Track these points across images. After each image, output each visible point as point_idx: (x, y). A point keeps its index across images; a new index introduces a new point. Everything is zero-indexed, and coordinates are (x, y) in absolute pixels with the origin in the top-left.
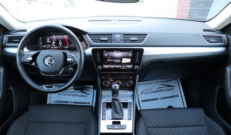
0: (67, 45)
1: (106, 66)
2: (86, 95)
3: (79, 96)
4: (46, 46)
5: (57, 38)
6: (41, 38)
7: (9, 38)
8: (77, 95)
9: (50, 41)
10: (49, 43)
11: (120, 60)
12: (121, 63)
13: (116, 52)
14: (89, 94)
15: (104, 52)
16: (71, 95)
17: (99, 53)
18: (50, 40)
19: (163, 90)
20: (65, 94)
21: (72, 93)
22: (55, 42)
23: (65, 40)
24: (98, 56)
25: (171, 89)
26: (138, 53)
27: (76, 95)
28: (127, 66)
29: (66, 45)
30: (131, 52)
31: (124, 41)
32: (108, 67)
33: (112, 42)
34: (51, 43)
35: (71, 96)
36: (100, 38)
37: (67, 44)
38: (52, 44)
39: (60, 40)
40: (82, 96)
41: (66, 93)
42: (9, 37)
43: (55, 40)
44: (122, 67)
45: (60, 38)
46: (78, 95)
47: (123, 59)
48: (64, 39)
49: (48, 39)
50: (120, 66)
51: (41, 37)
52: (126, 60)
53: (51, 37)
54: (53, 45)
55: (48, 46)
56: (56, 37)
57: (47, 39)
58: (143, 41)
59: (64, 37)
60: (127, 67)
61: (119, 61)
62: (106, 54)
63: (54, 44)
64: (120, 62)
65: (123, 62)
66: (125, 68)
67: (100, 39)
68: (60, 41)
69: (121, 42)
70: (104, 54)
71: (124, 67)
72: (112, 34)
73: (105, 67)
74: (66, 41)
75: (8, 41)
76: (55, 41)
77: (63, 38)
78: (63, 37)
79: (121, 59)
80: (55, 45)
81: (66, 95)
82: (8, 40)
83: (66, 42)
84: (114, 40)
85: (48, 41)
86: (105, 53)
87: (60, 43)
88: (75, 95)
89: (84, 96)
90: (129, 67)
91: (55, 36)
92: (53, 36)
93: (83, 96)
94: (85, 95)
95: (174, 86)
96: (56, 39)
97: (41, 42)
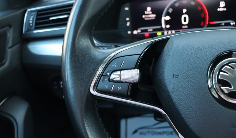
0: (205, 23)
4: (142, 31)
5: (177, 5)
6: (127, 9)
7: (38, 15)
9: (153, 16)
10: (152, 20)
16: (164, 133)
18: (153, 13)
20: (153, 133)
21: (166, 130)
22: (168, 18)
23: (199, 8)
29: (202, 23)
34: (157, 21)
37: (204, 19)
38: (161, 24)
39: (185, 11)
41: (155, 130)
42: (39, 11)
43: (171, 10)
49: (149, 9)
51: (128, 4)
53: (159, 3)
54: (163, 26)
55: (146, 31)
56: (173, 1)
57: (146, 10)
63: (167, 22)
68: (186, 13)
74: (203, 11)
75: (36, 24)
76: (168, 14)
77: (193, 3)
80: (168, 26)
82: (37, 19)
83: (202, 15)
85: (149, 14)
87: (185, 18)
96: (172, 6)
97: (128, 19)
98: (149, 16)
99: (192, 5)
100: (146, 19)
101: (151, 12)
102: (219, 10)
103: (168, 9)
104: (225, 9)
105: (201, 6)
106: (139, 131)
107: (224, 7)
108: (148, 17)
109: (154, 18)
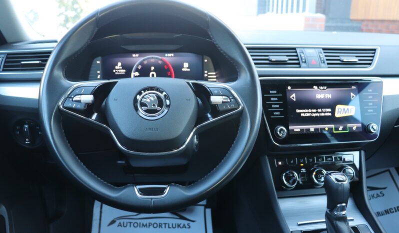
1: (297, 128)
2: (188, 222)
3: (171, 226)
5: (145, 62)
6: (98, 62)
7: (7, 58)
8: (165, 224)
9: (123, 71)
10: (121, 75)
11: (329, 110)
12: (332, 119)
13: (319, 88)
14: (193, 221)
15: (289, 88)
17: (275, 92)
20: (136, 225)
21: (152, 221)
22: (137, 74)
23: (166, 67)
24: (272, 99)
25: (378, 196)
26: (371, 91)
27: (163, 226)
28: (349, 125)
30: (354, 87)
31: (328, 64)
32: (302, 130)
33: (300, 67)
35: (151, 227)
36: (267, 56)
39: (153, 68)
40: (179, 226)
42: (8, 54)
43: (140, 67)
44: (337, 129)
45: (153, 60)
46: (167, 226)
47: (338, 107)
48: (165, 63)
49: (120, 64)
50: (332, 126)
51: (100, 58)
52: (344, 109)
53: (128, 60)
56: (142, 59)
57: (117, 65)
58: (370, 64)
59: (164, 58)
60: (349, 128)
61: (327, 112)
62: (294, 95)
64: (330, 114)
65: (337, 115)
66: (343, 129)
67: (267, 60)
68: (153, 71)
69: (323, 65)
70: (288, 94)
71: (341, 128)
72: (295, 49)
73: (293, 130)
74: (169, 69)
76: (137, 70)
77: (160, 62)
78: (161, 58)
79: (332, 105)
81: (139, 225)
83: (169, 74)
84: (305, 62)
85: (119, 68)
86: (291, 92)
87: (153, 75)
88: (160, 226)
89: (184, 226)
90: (354, 128)
91: (139, 56)
92: (134, 55)
93: (181, 226)
94: (186, 222)
95: (385, 188)
96: (141, 64)
97: (99, 72)
98: (120, 71)
99: (159, 64)
100: (116, 73)
101: (121, 68)
102: (183, 70)
103: (138, 66)
104: (189, 70)
105: (168, 65)
106: (118, 222)
107: (187, 68)
108: (118, 72)
109: (124, 73)
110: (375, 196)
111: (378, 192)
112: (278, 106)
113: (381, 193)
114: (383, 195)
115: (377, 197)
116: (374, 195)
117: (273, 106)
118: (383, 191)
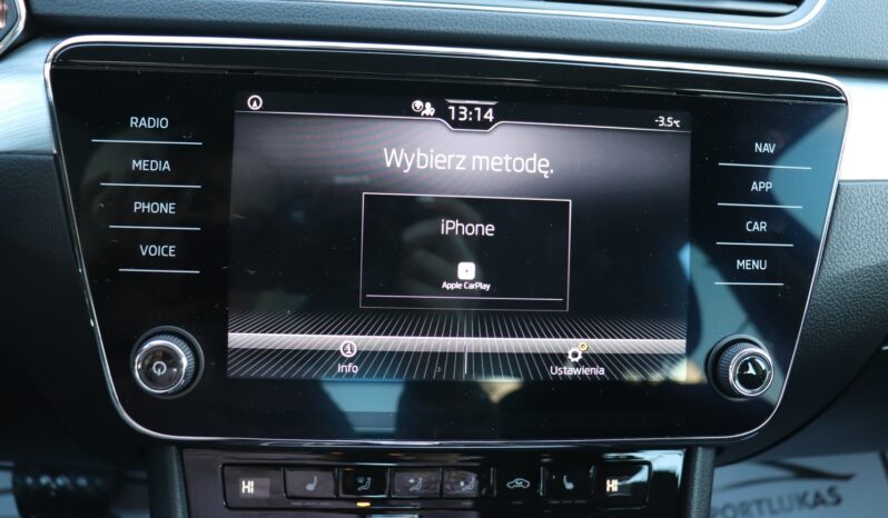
13: (442, 112)
15: (255, 104)
17: (161, 123)
19: (759, 502)
24: (139, 164)
25: (819, 501)
26: (769, 148)
30: (668, 122)
70: (239, 144)
95: (846, 478)
110: (810, 499)
111: (822, 486)
112: (167, 208)
113: (831, 491)
114: (838, 501)
115: (815, 504)
116: (805, 495)
117: (140, 206)
118: (842, 487)
